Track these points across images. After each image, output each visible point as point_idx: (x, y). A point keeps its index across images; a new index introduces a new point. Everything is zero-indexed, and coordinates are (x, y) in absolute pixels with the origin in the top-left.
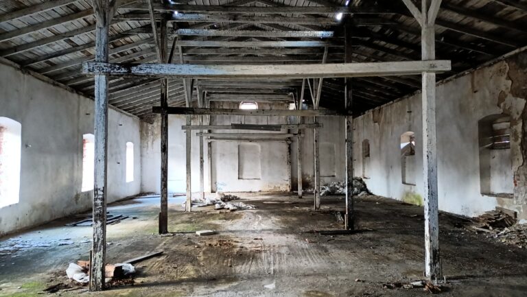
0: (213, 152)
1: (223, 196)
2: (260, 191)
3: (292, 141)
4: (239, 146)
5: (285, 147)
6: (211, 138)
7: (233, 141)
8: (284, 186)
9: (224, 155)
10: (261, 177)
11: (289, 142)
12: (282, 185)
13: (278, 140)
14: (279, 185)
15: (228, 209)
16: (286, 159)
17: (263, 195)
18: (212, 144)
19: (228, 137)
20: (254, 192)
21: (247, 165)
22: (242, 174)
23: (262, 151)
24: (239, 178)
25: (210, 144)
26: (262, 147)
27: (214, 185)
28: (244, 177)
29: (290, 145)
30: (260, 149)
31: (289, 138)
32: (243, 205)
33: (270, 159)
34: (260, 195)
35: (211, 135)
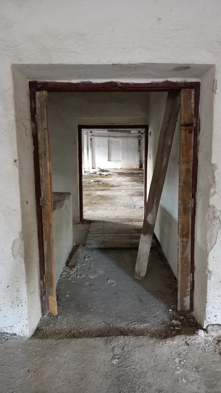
0: (93, 145)
1: (100, 170)
2: (121, 168)
3: (141, 138)
4: (108, 140)
5: (136, 141)
6: (92, 136)
7: (105, 137)
8: (136, 165)
9: (99, 146)
10: (121, 160)
11: (139, 138)
12: (134, 164)
13: (132, 137)
14: (132, 165)
15: (104, 175)
16: (137, 149)
17: (122, 170)
18: (92, 140)
19: (102, 135)
20: (118, 169)
21: (113, 153)
22: (110, 158)
23: (122, 144)
24: (108, 161)
25: (91, 139)
26: (123, 142)
27: (94, 164)
28: (112, 159)
29: (140, 140)
30: (121, 143)
31: (139, 136)
32: (112, 174)
33: (127, 149)
34: (121, 170)
35: (92, 134)
